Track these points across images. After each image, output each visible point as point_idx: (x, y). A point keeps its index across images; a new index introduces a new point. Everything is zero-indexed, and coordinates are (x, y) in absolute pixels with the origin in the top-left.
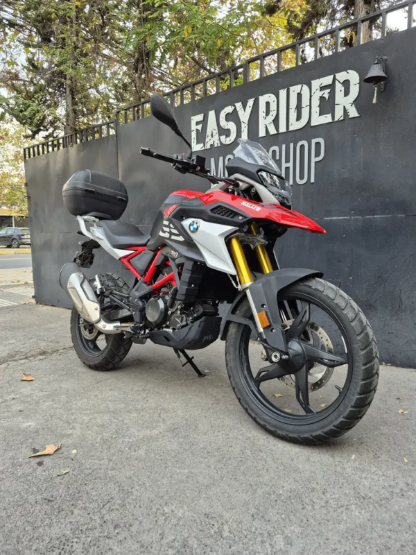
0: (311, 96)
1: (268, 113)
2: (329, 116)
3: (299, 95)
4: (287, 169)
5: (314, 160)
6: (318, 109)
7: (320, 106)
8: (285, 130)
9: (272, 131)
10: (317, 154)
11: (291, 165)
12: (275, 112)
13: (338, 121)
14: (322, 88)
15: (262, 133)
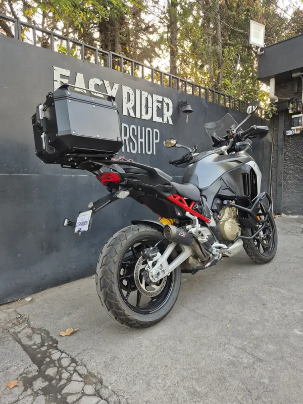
0: (153, 103)
1: (129, 100)
2: (161, 118)
3: (147, 98)
4: (141, 143)
5: (155, 141)
6: (156, 113)
7: (157, 111)
8: (139, 117)
9: (132, 114)
10: (156, 139)
11: (143, 140)
12: (133, 103)
13: (165, 124)
14: (158, 101)
15: (125, 113)
